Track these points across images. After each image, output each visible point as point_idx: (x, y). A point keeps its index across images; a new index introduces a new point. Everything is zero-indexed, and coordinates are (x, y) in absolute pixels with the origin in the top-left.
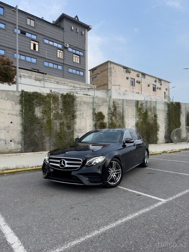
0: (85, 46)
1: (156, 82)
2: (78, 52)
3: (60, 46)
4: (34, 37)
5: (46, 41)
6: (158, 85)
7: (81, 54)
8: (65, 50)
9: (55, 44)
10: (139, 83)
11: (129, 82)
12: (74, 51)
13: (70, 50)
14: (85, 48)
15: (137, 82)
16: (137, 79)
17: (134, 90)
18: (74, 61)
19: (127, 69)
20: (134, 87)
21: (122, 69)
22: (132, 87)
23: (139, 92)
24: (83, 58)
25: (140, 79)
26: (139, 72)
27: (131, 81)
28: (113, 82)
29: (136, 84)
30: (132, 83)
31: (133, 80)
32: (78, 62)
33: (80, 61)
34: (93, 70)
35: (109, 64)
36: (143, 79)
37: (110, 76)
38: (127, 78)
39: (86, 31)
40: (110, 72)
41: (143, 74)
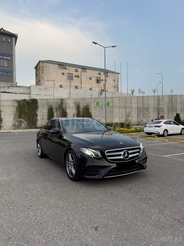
0: (12, 51)
1: (100, 74)
2: (5, 58)
6: (102, 77)
7: (9, 58)
10: (78, 77)
11: (65, 77)
12: (1, 57)
14: (12, 53)
15: (76, 76)
16: (75, 74)
17: (72, 84)
18: (2, 65)
19: (63, 65)
20: (72, 81)
21: (57, 66)
22: (69, 81)
23: (79, 85)
24: (11, 61)
25: (79, 74)
26: (78, 68)
27: (68, 76)
28: (46, 78)
29: (74, 78)
30: (70, 77)
31: (71, 75)
32: (6, 65)
33: (8, 64)
34: (36, 68)
35: (41, 63)
36: (83, 73)
37: (42, 73)
38: (63, 74)
39: (14, 39)
40: (42, 70)
41: (84, 68)
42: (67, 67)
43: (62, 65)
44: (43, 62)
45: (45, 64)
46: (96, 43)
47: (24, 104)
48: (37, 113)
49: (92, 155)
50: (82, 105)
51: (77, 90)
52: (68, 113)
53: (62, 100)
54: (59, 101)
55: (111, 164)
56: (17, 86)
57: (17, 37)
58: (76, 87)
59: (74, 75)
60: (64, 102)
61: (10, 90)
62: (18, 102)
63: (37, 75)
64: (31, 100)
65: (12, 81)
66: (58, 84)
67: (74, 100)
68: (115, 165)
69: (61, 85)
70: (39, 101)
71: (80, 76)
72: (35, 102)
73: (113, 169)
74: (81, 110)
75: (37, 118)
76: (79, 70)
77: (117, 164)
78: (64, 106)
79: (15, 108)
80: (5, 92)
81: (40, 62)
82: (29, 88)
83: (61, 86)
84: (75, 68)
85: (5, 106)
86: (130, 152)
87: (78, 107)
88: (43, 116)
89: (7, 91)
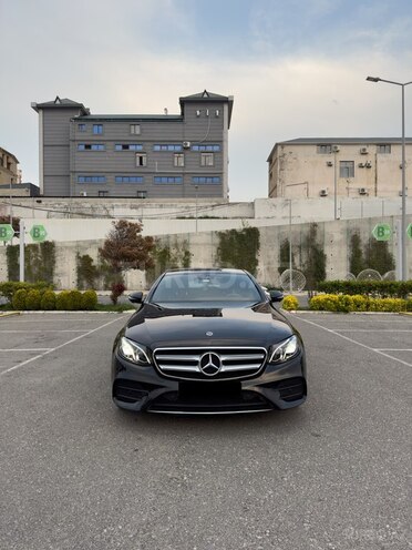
0: (222, 134)
2: (210, 148)
3: (178, 148)
4: (140, 148)
5: (157, 148)
7: (216, 148)
8: (187, 152)
9: (171, 148)
12: (202, 148)
13: (196, 148)
14: (223, 138)
15: (361, 166)
16: (360, 160)
17: (351, 186)
18: (203, 164)
19: (330, 145)
20: (351, 179)
21: (314, 149)
22: (344, 180)
23: (369, 187)
24: (219, 155)
25: (370, 159)
26: (368, 145)
27: (341, 169)
28: (288, 180)
29: (357, 170)
30: (348, 170)
31: (349, 165)
32: (211, 164)
33: (214, 161)
34: (270, 160)
35: (279, 148)
36: (381, 157)
37: (281, 170)
38: (330, 165)
39: (226, 107)
40: (282, 162)
41: (384, 145)
42: (339, 148)
43: (326, 145)
44: (283, 145)
45: (287, 149)
46: (376, 80)
47: (231, 239)
48: (257, 257)
49: (131, 356)
50: (367, 235)
51: (363, 198)
52: (329, 256)
53: (315, 225)
54: (306, 230)
55: (166, 383)
56: (229, 204)
57: (232, 102)
58: (362, 193)
59: (356, 164)
60: (318, 230)
61: (216, 213)
62: (221, 235)
63: (271, 175)
64: (245, 230)
65: (221, 196)
66: (315, 190)
67: (344, 226)
68: (175, 386)
69: (323, 192)
70: (262, 232)
71: (372, 164)
72: (253, 234)
73: (167, 393)
74: (362, 248)
75: (257, 268)
76: (372, 150)
77: (182, 384)
78: (318, 240)
79: (215, 249)
80: (207, 218)
81: (277, 145)
82: (252, 205)
83: (323, 194)
84: (359, 148)
85: (197, 244)
86: (222, 358)
87: (355, 241)
88: (269, 263)
89: (210, 214)
